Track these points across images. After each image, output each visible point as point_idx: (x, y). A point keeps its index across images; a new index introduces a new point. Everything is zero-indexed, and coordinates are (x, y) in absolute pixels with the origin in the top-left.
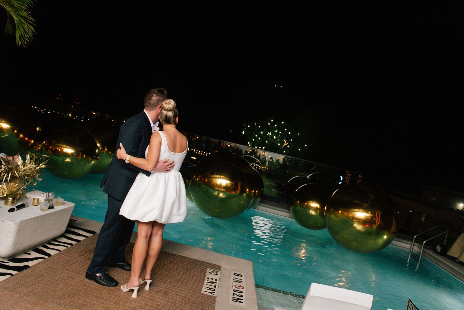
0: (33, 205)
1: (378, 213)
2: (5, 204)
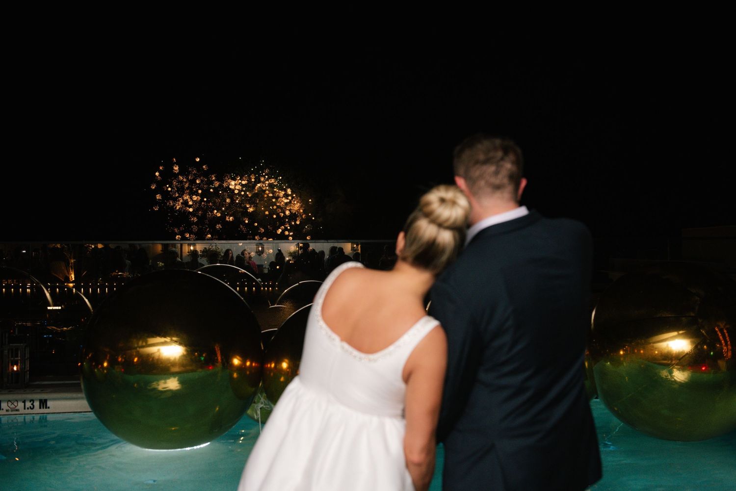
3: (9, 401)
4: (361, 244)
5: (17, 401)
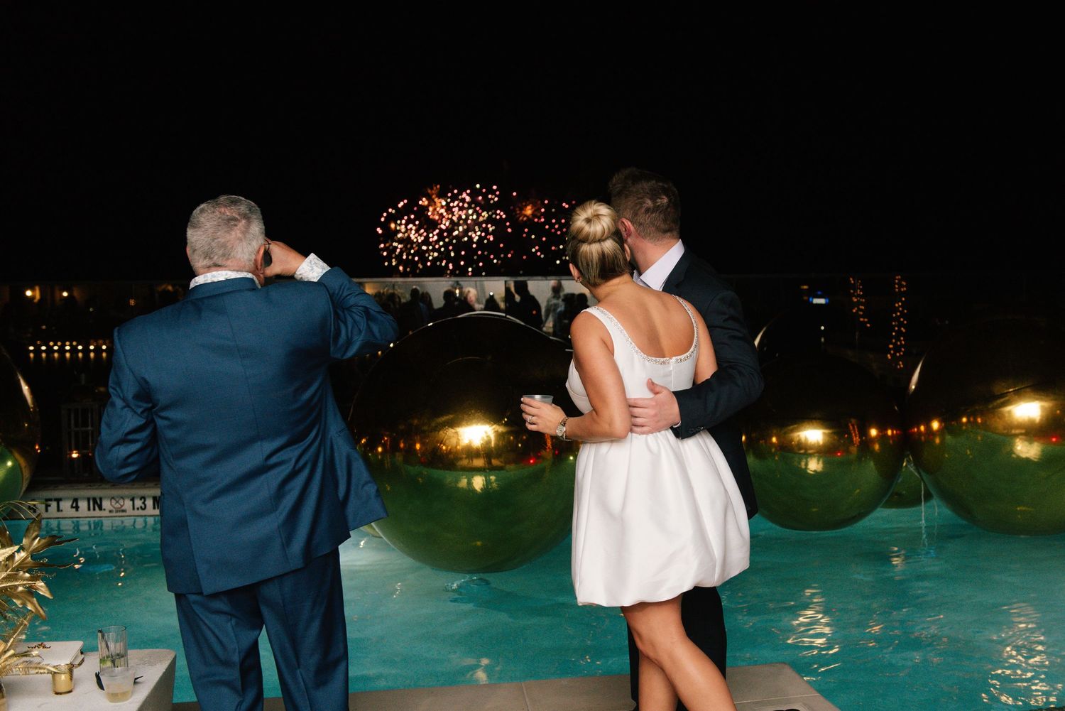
3: (113, 498)
5: (123, 498)
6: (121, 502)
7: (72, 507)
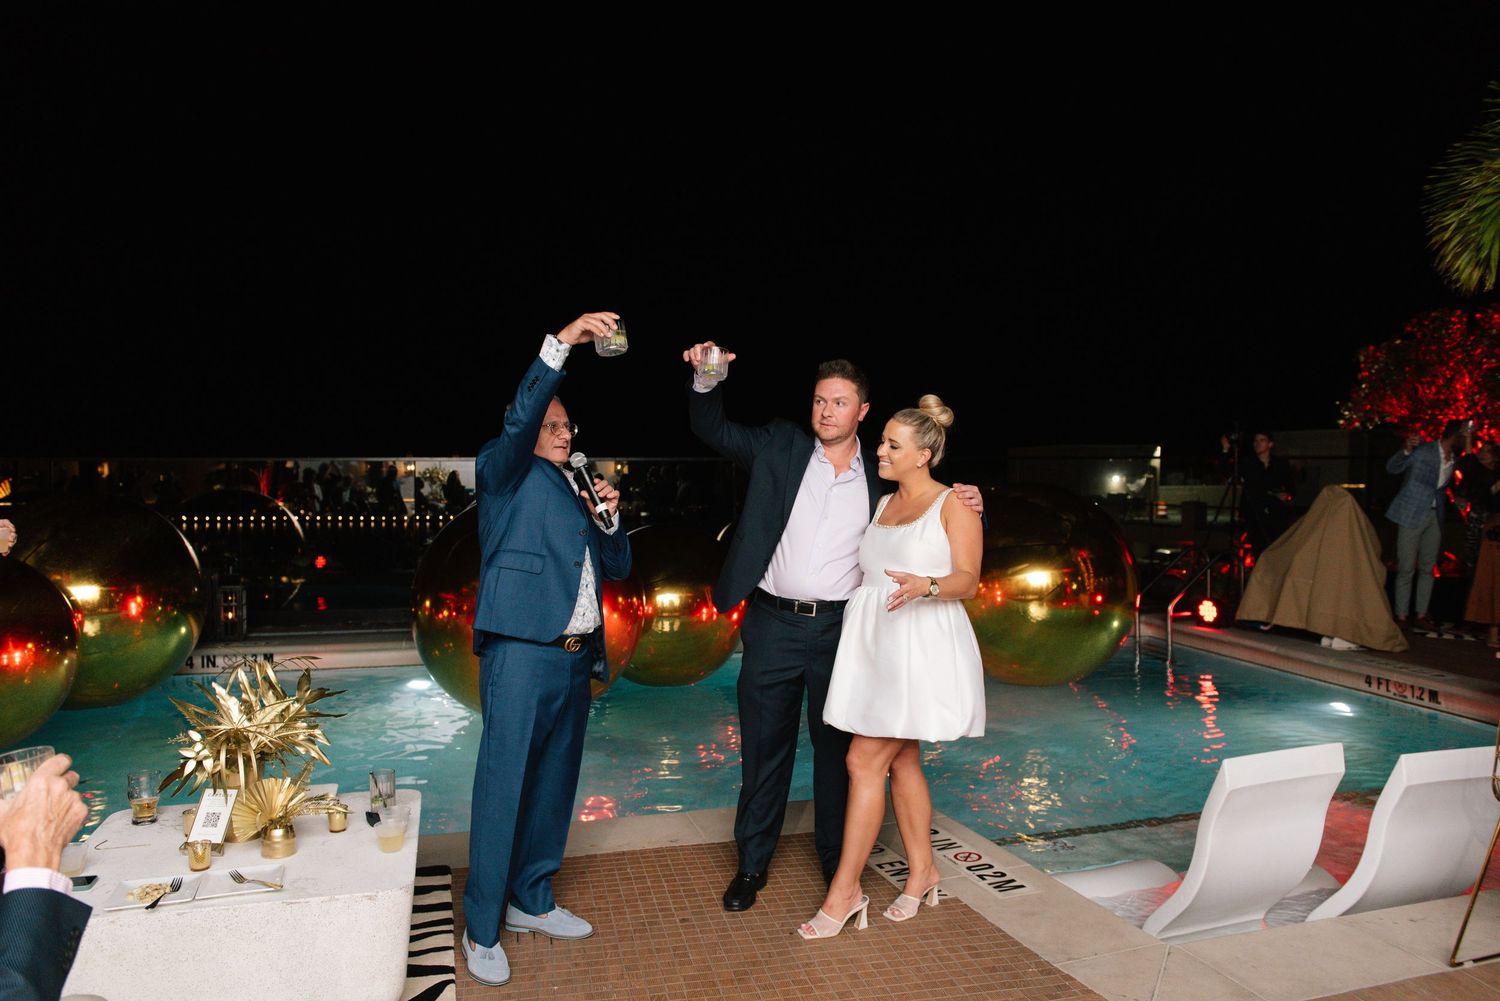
0: (332, 831)
1: (1082, 557)
2: (265, 856)
3: (226, 656)
4: (629, 463)
5: (235, 655)
6: (234, 659)
7: (187, 664)
